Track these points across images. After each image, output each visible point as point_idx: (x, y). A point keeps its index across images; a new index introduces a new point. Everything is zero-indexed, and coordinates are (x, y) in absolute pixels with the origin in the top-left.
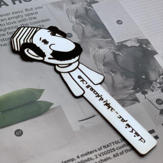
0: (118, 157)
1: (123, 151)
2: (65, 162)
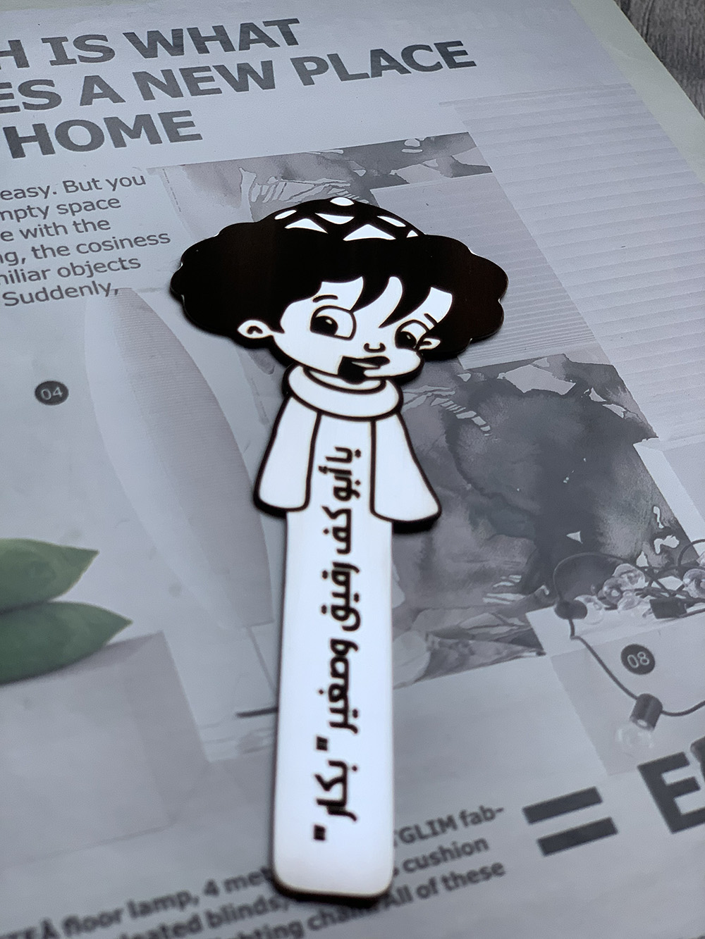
0: (406, 908)
1: (433, 882)
2: (146, 909)
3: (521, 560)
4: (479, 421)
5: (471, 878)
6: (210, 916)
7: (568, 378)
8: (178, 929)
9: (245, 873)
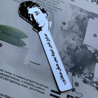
0: (31, 90)
2: (7, 72)
3: (73, 66)
4: (80, 49)
5: (40, 92)
6: (12, 77)
7: (95, 51)
8: (8, 76)
9: (19, 76)
